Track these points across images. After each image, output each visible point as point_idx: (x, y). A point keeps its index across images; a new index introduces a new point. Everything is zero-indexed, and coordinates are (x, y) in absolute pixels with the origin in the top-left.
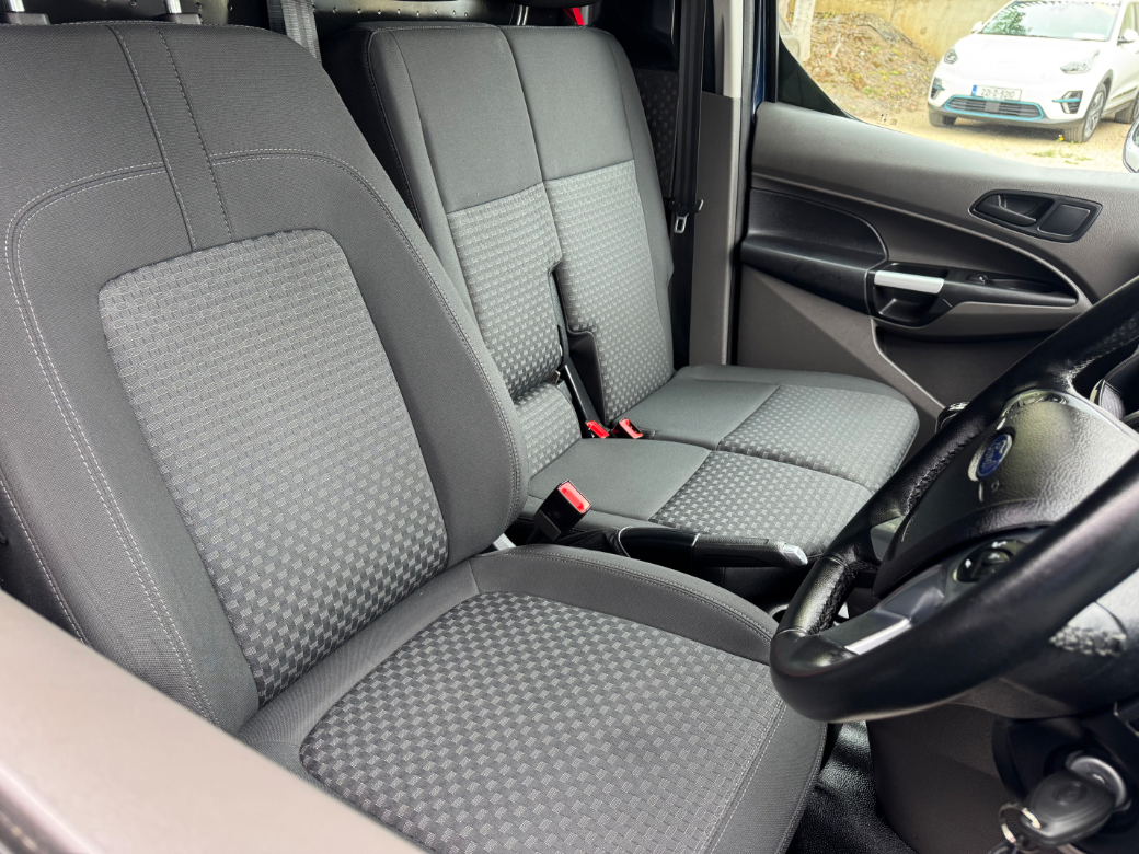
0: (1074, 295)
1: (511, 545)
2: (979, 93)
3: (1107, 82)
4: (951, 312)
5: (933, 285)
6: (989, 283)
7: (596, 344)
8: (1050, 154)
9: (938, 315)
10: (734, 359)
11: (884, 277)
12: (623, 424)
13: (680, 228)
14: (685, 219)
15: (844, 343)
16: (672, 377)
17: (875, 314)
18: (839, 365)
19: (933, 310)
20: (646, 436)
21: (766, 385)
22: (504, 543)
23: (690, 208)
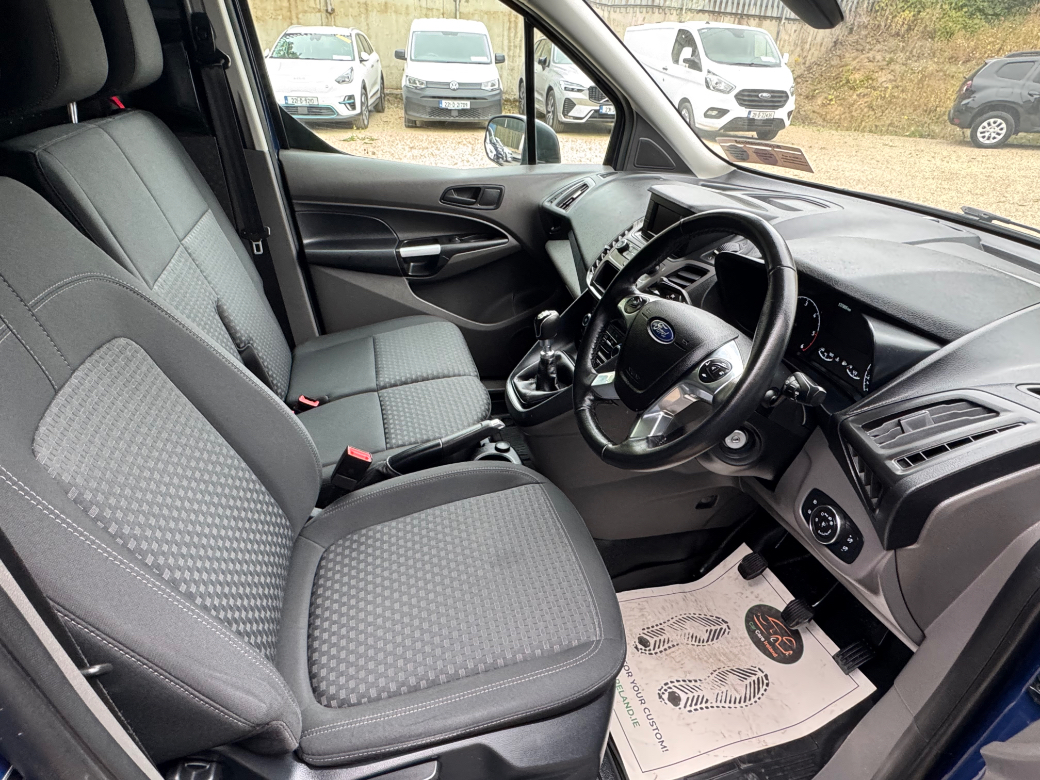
0: (506, 237)
1: (320, 510)
2: (290, 102)
3: (364, 87)
4: (450, 262)
5: (434, 249)
6: (462, 241)
7: (256, 352)
8: (352, 139)
9: (443, 266)
10: (323, 331)
11: (405, 252)
12: (302, 399)
13: (258, 250)
14: (260, 243)
15: (394, 298)
16: (293, 358)
17: (406, 275)
18: (398, 313)
19: (439, 264)
20: (322, 402)
21: (364, 339)
22: (316, 512)
23: (261, 234)
